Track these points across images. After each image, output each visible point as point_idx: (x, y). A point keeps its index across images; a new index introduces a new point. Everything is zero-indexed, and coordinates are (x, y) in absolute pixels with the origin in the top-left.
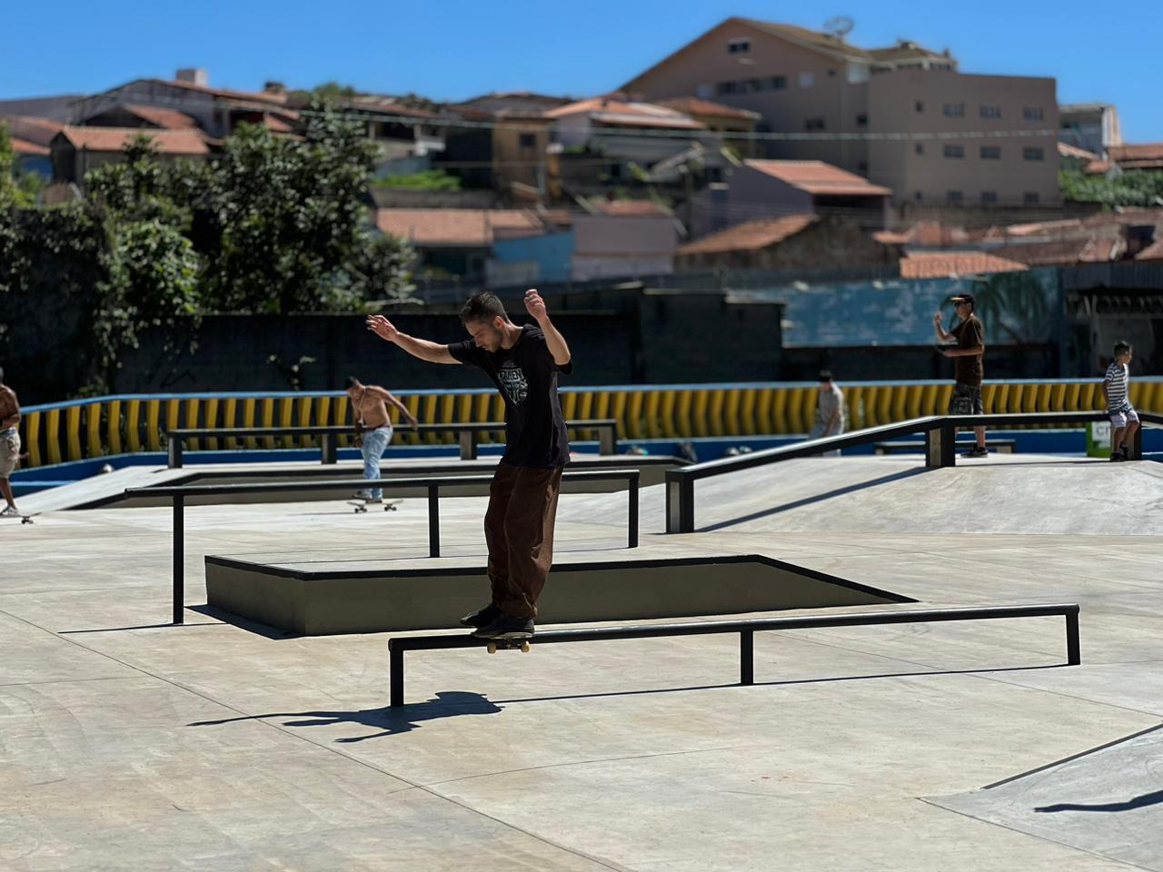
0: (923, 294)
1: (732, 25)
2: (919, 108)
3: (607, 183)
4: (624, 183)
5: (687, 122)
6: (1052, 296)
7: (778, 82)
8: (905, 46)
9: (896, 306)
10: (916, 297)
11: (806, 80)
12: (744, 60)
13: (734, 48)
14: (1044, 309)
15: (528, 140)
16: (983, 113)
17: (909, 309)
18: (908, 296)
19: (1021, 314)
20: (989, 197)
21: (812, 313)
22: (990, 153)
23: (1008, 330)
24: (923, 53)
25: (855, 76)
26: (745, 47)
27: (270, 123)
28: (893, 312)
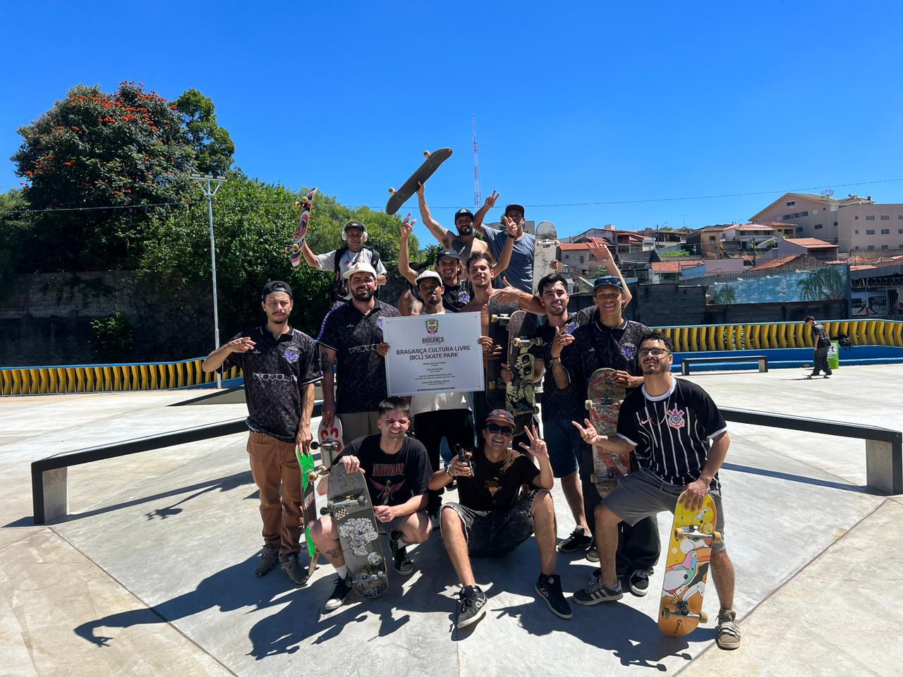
0: (790, 280)
1: (788, 196)
2: (856, 218)
3: (740, 250)
4: (747, 250)
5: (770, 229)
6: (844, 278)
7: (805, 214)
8: (853, 198)
9: (779, 286)
10: (787, 281)
11: (815, 212)
12: (791, 207)
13: (789, 204)
14: (841, 285)
15: (713, 238)
16: (868, 218)
17: (785, 287)
18: (784, 281)
19: (831, 287)
20: (885, 247)
21: (748, 291)
22: (885, 232)
23: (825, 294)
24: (859, 199)
25: (833, 209)
26: (793, 203)
27: (631, 239)
28: (778, 289)
